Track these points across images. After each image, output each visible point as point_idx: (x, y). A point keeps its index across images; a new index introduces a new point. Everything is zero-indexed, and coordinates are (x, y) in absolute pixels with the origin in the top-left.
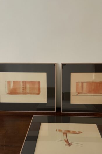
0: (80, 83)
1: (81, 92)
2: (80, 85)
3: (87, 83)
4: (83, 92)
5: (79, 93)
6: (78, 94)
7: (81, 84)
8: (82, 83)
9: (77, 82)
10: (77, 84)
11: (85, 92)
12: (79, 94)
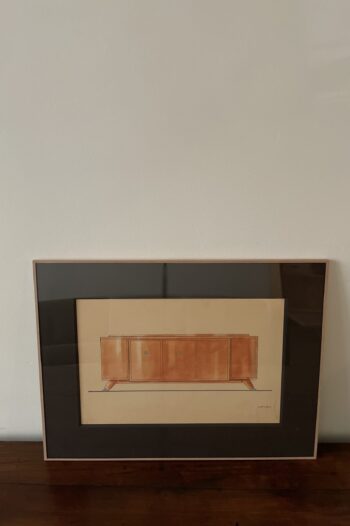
0: (118, 342)
1: (122, 375)
2: (118, 349)
3: (146, 339)
4: (134, 378)
5: (114, 382)
6: (111, 387)
7: (122, 345)
8: (128, 341)
9: (106, 336)
10: (106, 343)
11: (141, 378)
12: (117, 387)
